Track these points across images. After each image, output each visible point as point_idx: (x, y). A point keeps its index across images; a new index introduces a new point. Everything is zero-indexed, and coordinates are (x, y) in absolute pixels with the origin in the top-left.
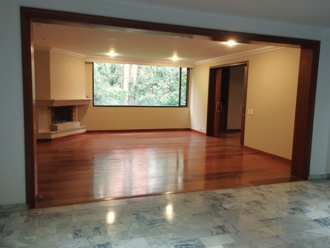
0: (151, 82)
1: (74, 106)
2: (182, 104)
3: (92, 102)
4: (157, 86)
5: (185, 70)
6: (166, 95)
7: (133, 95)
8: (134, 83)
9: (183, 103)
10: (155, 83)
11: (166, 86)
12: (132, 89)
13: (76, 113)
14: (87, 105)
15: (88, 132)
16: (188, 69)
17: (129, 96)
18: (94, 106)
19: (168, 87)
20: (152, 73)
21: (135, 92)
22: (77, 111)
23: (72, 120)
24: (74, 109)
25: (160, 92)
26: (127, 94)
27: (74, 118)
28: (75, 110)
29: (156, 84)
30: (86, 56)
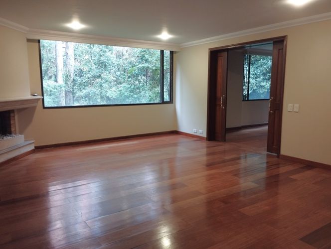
0: (93, 73)
1: (13, 111)
2: (165, 100)
3: (40, 102)
4: (102, 79)
5: (167, 53)
6: (114, 89)
7: (71, 90)
8: (72, 76)
9: (167, 98)
10: (98, 74)
11: (112, 78)
12: (69, 83)
13: (16, 121)
14: (34, 108)
15: (39, 149)
16: (172, 53)
17: (66, 91)
18: (44, 108)
19: (115, 79)
20: (93, 64)
21: (74, 86)
22: (16, 117)
23: (10, 133)
24: (12, 115)
25: (105, 85)
26: (64, 89)
27: (13, 130)
28: (14, 116)
29: (99, 76)
30: (28, 29)
